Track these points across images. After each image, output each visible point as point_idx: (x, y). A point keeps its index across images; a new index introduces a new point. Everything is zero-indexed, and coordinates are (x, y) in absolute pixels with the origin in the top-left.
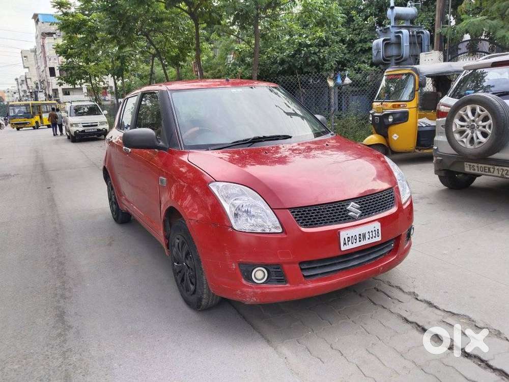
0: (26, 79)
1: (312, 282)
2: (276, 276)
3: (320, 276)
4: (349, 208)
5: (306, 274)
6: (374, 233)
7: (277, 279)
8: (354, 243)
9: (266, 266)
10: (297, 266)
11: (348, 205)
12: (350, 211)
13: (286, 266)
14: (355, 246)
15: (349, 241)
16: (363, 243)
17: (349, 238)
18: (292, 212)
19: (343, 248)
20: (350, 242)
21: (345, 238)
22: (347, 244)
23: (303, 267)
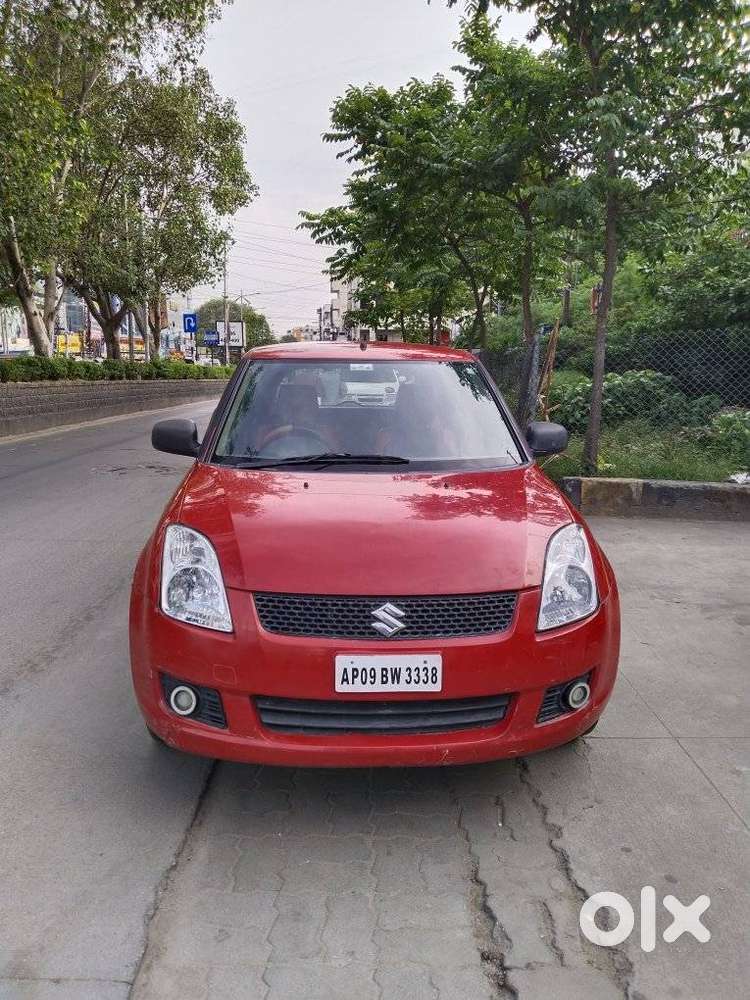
0: (332, 310)
1: (277, 738)
2: (212, 710)
3: (301, 731)
4: (378, 613)
5: (267, 719)
6: (422, 674)
7: (212, 716)
8: (368, 682)
9: (195, 688)
10: (246, 700)
11: (377, 606)
12: (377, 619)
13: (226, 697)
14: (368, 688)
15: (354, 677)
16: (391, 687)
17: (354, 670)
18: (258, 600)
19: (340, 687)
20: (358, 680)
21: (345, 670)
22: (350, 682)
23: (260, 706)
